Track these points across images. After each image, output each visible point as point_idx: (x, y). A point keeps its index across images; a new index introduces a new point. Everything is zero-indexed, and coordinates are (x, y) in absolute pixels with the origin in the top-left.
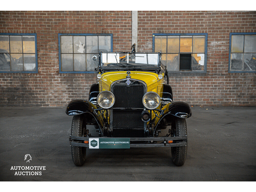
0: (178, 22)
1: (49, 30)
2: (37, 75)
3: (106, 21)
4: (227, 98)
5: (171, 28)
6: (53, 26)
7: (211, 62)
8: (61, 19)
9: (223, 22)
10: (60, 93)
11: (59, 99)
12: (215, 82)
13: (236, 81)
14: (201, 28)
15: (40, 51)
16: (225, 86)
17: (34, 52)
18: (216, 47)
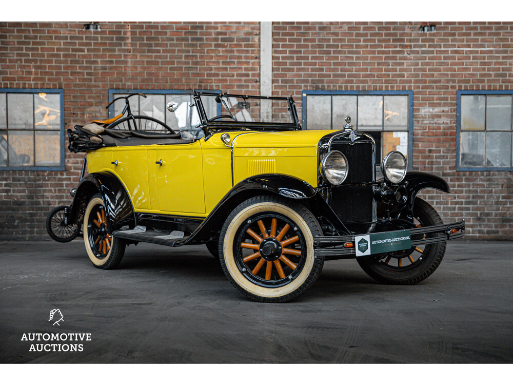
0: (353, 68)
1: (89, 83)
2: (63, 175)
3: (207, 65)
5: (340, 79)
6: (98, 73)
7: (420, 148)
8: (114, 60)
9: (443, 68)
13: (473, 187)
14: (400, 80)
15: (70, 125)
16: (449, 198)
17: (58, 127)
18: (431, 119)
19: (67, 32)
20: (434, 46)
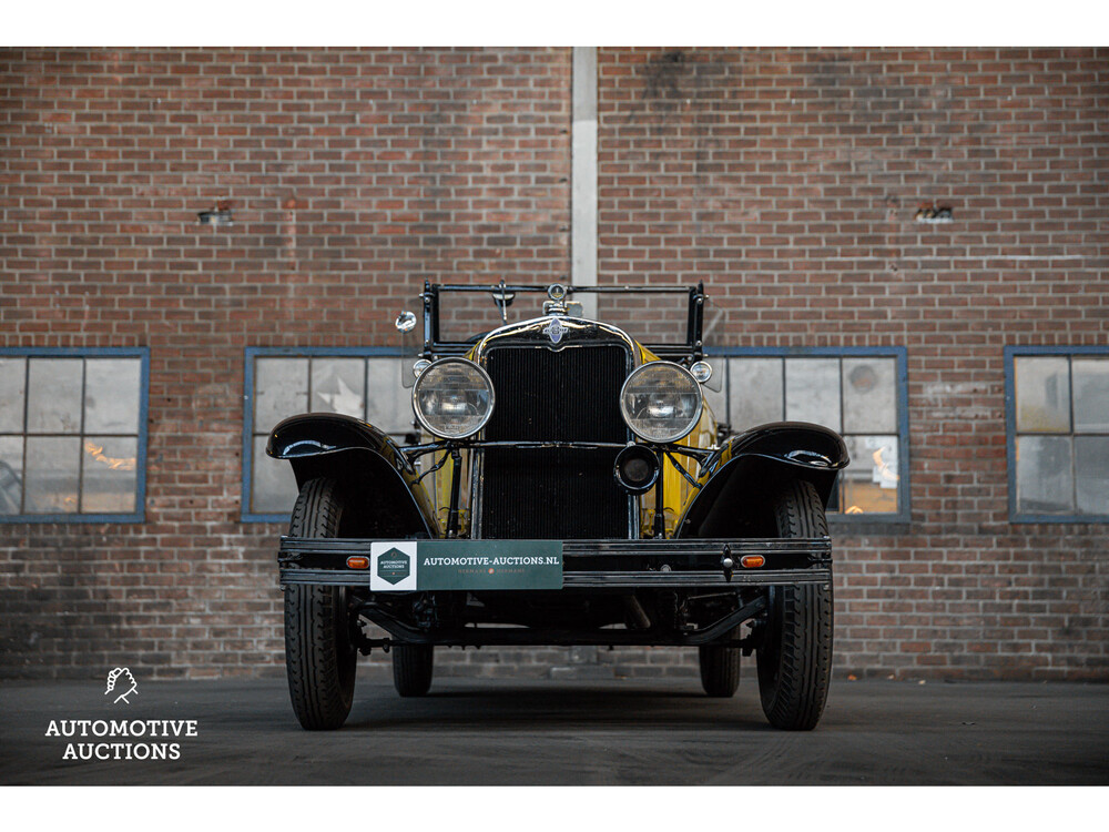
0: (773, 300)
1: (204, 334)
2: (140, 532)
4: (1009, 641)
5: (745, 322)
6: (224, 314)
7: (927, 472)
8: (259, 285)
9: (972, 299)
10: (239, 613)
11: (233, 644)
12: (952, 563)
13: (1050, 560)
14: (877, 325)
15: (158, 425)
16: (997, 584)
17: (134, 430)
18: (948, 408)
19: (162, 229)
20: (951, 252)
